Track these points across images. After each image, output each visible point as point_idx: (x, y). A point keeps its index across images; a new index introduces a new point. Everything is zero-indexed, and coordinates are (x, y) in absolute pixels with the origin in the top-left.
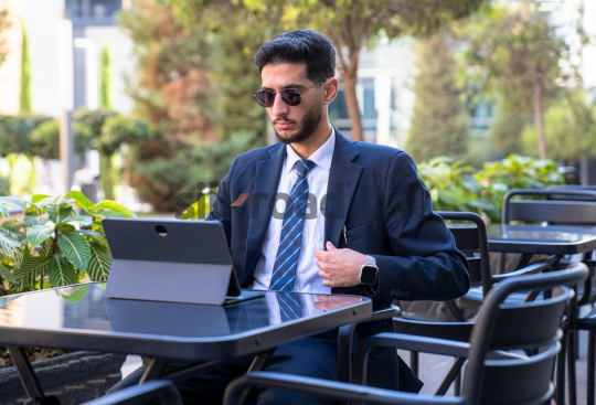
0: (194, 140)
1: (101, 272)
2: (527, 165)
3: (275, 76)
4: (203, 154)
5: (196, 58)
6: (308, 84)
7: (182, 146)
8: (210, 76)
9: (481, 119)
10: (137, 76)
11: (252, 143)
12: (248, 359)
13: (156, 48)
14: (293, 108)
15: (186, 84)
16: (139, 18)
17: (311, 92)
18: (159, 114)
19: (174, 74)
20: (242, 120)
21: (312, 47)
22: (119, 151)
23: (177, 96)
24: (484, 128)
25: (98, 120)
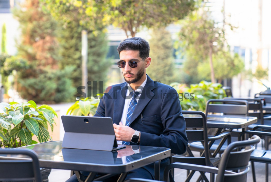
0: (48, 69)
1: (42, 136)
2: (209, 86)
4: (52, 76)
5: (49, 31)
6: (140, 59)
7: (42, 72)
8: (56, 39)
9: (178, 60)
10: (21, 39)
11: (75, 71)
13: (30, 26)
14: (133, 69)
15: (44, 43)
16: (22, 12)
18: (32, 58)
19: (37, 39)
20: (70, 60)
22: (12, 74)
23: (40, 48)
24: (181, 64)
25: (2, 59)
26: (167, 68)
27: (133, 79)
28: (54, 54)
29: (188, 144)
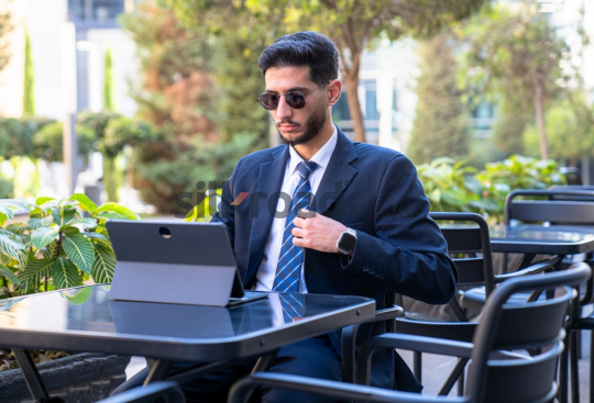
0: (197, 141)
1: (104, 275)
2: (529, 166)
3: (279, 79)
4: (206, 156)
5: (199, 60)
6: (312, 86)
7: (185, 148)
8: (213, 78)
9: (483, 120)
10: (141, 79)
11: (255, 144)
13: (159, 51)
14: (297, 111)
15: (189, 87)
16: (142, 21)
17: (316, 95)
18: (162, 116)
19: (177, 77)
20: (244, 122)
21: (315, 50)
22: (122, 153)
23: (180, 98)
24: (486, 128)
25: (102, 122)
26: (456, 138)
27: (299, 134)
28: (211, 109)
29: (461, 292)
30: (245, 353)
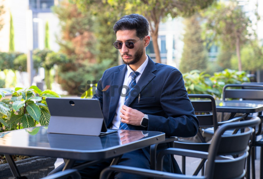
0: (86, 63)
1: (45, 121)
2: (233, 74)
3: (123, 36)
4: (90, 69)
5: (87, 27)
6: (137, 39)
7: (81, 66)
8: (93, 35)
9: (213, 53)
10: (61, 35)
11: (112, 64)
12: (111, 160)
13: (69, 22)
14: (130, 50)
15: (83, 38)
16: (62, 9)
17: (139, 42)
18: (71, 52)
19: (77, 34)
20: (107, 54)
21: (139, 23)
22: (53, 68)
23: (79, 43)
24: (214, 57)
25: (44, 54)
26: (201, 61)
27: (131, 60)
28: (92, 48)
30: (107, 157)
